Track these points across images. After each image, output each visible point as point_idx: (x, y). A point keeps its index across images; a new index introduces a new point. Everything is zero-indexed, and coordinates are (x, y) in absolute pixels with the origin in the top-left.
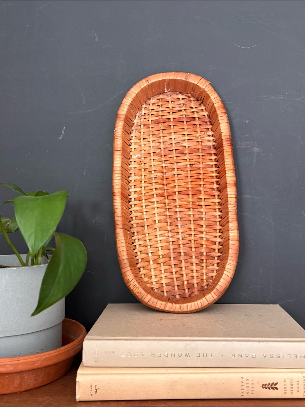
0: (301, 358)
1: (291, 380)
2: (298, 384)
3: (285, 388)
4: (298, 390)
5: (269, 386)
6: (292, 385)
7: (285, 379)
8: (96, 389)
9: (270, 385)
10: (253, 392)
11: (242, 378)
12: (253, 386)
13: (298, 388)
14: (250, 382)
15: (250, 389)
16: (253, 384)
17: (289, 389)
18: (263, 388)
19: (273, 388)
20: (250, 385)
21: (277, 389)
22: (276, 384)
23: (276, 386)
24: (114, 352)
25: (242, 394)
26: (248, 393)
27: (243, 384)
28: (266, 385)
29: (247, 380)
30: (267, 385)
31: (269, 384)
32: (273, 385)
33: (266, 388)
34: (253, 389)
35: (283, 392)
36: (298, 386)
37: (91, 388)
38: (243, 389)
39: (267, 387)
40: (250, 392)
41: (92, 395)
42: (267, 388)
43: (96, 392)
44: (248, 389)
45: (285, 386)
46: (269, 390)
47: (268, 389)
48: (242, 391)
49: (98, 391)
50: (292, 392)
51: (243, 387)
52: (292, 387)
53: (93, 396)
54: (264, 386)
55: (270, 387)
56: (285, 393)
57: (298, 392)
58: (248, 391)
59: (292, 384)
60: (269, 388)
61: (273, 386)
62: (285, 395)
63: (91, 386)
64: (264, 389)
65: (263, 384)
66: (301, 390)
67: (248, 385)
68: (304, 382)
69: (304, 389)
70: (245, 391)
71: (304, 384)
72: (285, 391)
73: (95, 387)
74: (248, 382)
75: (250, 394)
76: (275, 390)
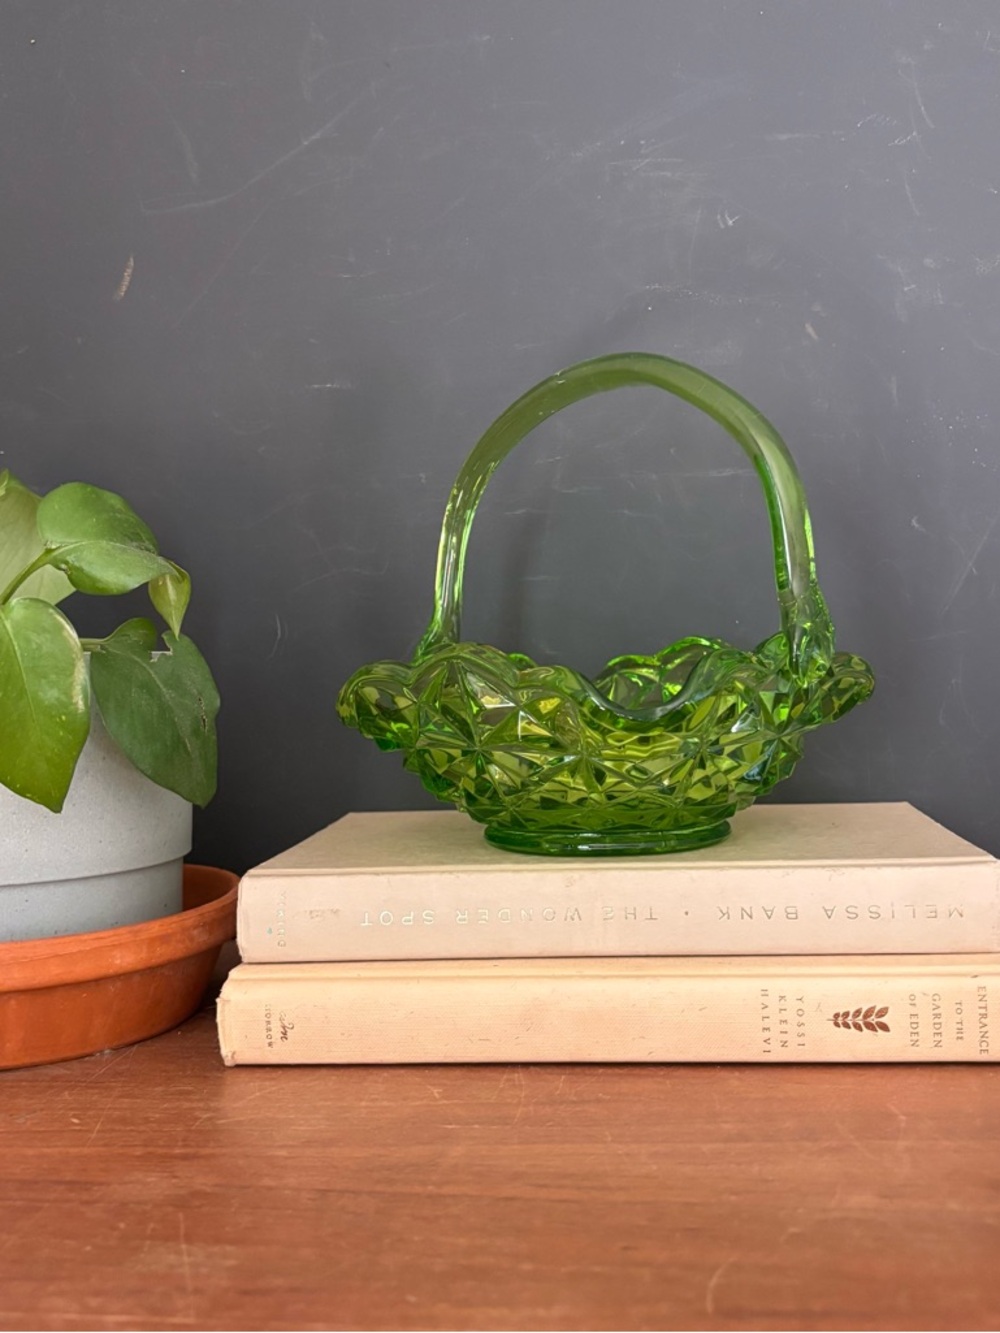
1: (936, 997)
2: (959, 1011)
3: (915, 1026)
4: (960, 1031)
5: (860, 1020)
6: (937, 1016)
7: (912, 997)
8: (284, 1027)
9: (861, 1017)
10: (801, 1040)
12: (802, 1020)
13: (959, 1026)
14: (792, 1005)
15: (792, 1027)
16: (800, 1012)
17: (926, 1030)
18: (837, 1025)
19: (870, 1026)
20: (790, 1015)
21: (885, 1027)
22: (883, 1012)
23: (882, 1020)
24: (336, 912)
25: (768, 1047)
26: (784, 1044)
27: (765, 1012)
28: (846, 1014)
29: (782, 998)
30: (850, 1017)
31: (858, 1013)
32: (873, 1017)
33: (847, 1026)
34: (801, 1030)
35: (908, 1040)
36: (958, 1018)
37: (268, 1022)
38: (768, 1029)
39: (850, 1023)
40: (792, 1038)
41: (270, 1044)
42: (852, 1026)
43: (285, 1034)
44: (784, 1027)
45: (914, 1020)
46: (857, 1032)
47: (853, 1029)
48: (767, 1034)
49: (290, 1033)
50: (938, 1038)
51: (767, 1023)
52: (937, 1020)
53: (275, 1049)
54: (841, 1020)
55: (861, 1023)
56: (915, 1044)
57: (961, 1038)
58: (784, 1037)
59: (936, 1011)
60: (858, 1027)
61: (872, 1020)
62: (914, 1048)
63: (269, 1015)
64: (842, 1028)
65: (835, 1012)
66: (972, 1034)
67: (784, 1015)
68: (982, 1004)
69: (984, 1029)
70: (774, 1034)
71: (983, 1011)
72: (915, 1037)
73: (282, 1019)
74: (783, 1004)
75: (792, 1045)
76: (880, 1032)
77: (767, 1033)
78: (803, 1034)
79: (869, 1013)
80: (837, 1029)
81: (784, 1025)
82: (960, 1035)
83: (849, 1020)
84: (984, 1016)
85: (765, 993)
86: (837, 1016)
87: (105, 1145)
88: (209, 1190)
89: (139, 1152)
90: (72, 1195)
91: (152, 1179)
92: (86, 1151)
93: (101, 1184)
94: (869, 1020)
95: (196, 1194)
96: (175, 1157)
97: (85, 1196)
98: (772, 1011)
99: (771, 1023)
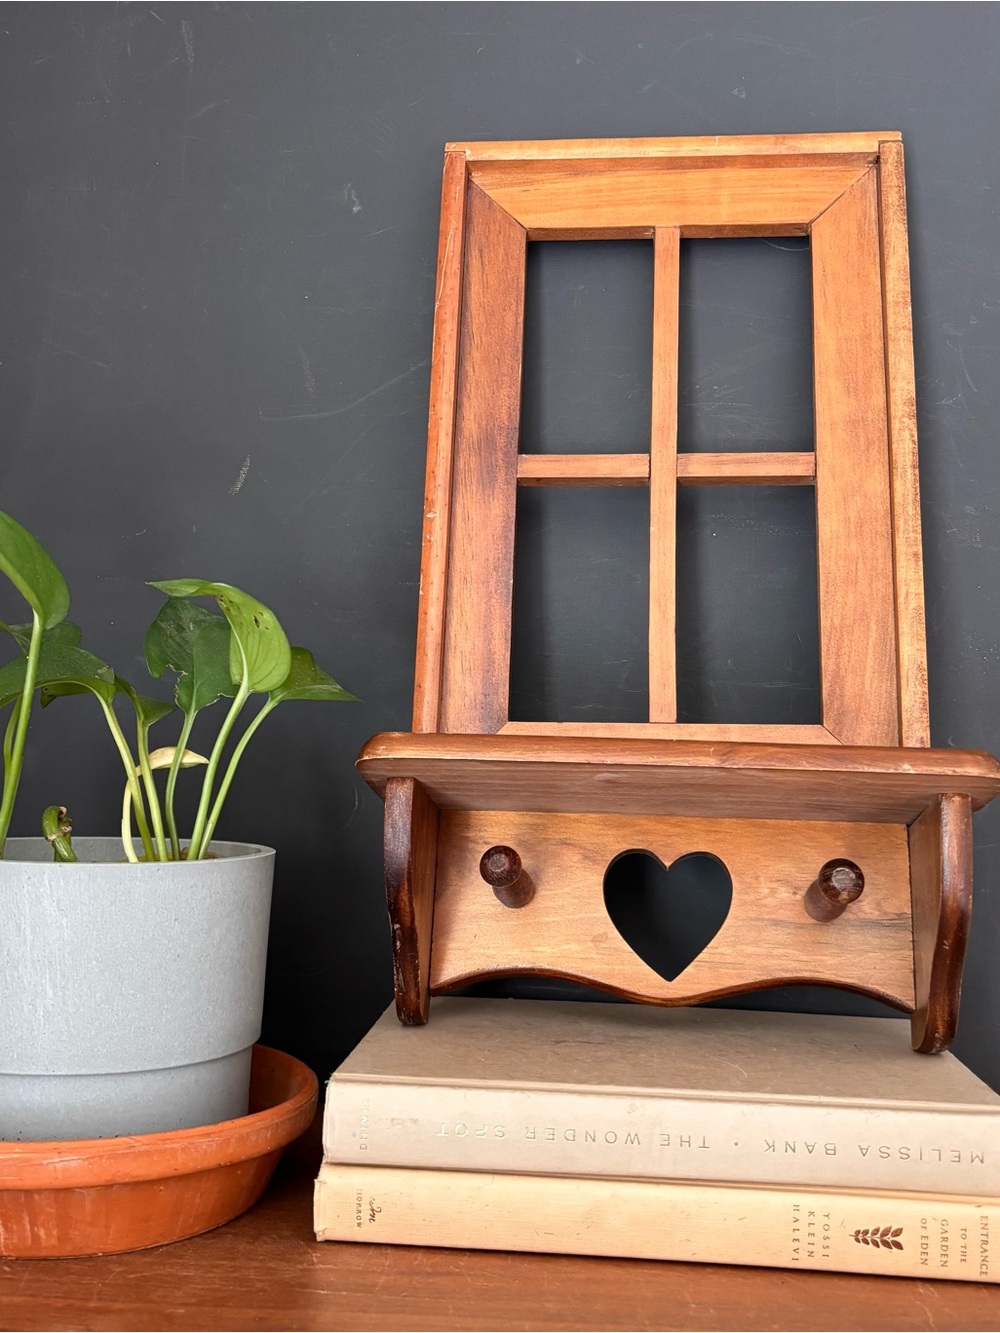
0: (972, 1161)
1: (944, 1223)
2: (964, 1237)
3: (925, 1246)
4: (964, 1254)
5: (877, 1238)
6: (945, 1239)
7: (924, 1221)
8: (373, 1210)
9: (878, 1235)
10: (826, 1252)
11: (797, 1208)
12: (827, 1234)
13: (964, 1250)
14: (819, 1220)
15: (818, 1240)
16: (826, 1227)
17: (935, 1251)
18: (858, 1240)
19: (886, 1244)
20: (818, 1229)
21: (899, 1246)
22: (898, 1232)
23: (897, 1239)
24: (414, 1120)
25: (796, 1256)
26: (811, 1254)
27: (797, 1225)
28: (866, 1232)
29: (811, 1214)
30: (869, 1235)
31: (876, 1231)
32: (889, 1236)
33: (866, 1242)
34: (826, 1243)
35: (918, 1258)
36: (962, 1242)
37: (359, 1205)
38: (798, 1240)
39: (869, 1239)
40: (818, 1250)
41: (359, 1225)
42: (870, 1242)
43: (373, 1216)
44: (812, 1239)
45: (924, 1241)
46: (875, 1248)
47: (871, 1245)
48: (796, 1245)
49: (377, 1215)
50: (944, 1259)
51: (797, 1235)
52: (944, 1243)
53: (363, 1227)
54: (861, 1237)
55: (878, 1240)
56: (924, 1262)
57: (965, 1260)
58: (811, 1248)
59: (944, 1235)
60: (876, 1244)
61: (888, 1239)
62: (923, 1267)
63: (359, 1199)
65: (856, 1229)
66: (974, 1256)
67: (812, 1229)
68: (984, 1232)
69: (985, 1254)
70: (803, 1245)
71: (985, 1238)
72: (924, 1257)
73: (371, 1203)
74: (812, 1219)
75: (818, 1255)
76: (895, 1250)
77: (796, 1243)
78: (828, 1247)
79: (886, 1232)
80: (857, 1244)
81: (811, 1238)
82: (963, 1258)
83: (869, 1237)
84: (986, 1242)
86: (858, 1232)
94: (885, 1238)
98: (802, 1225)
99: (802, 1235)
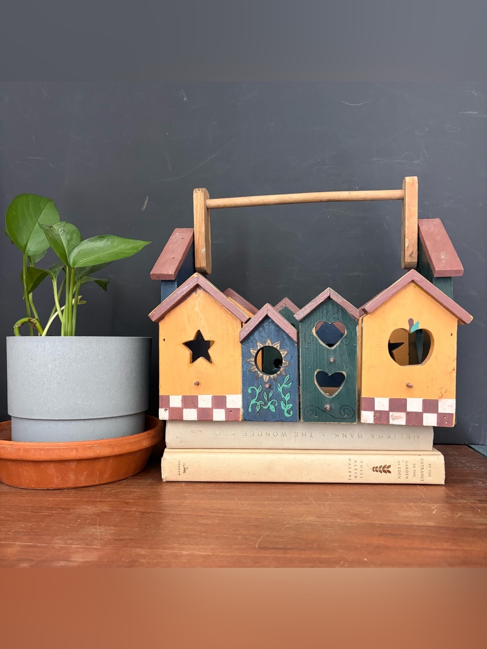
0: (414, 438)
1: (407, 462)
2: (414, 467)
3: (399, 471)
4: (414, 473)
5: (381, 469)
7: (399, 462)
8: (185, 468)
10: (361, 476)
12: (362, 469)
14: (359, 464)
15: (359, 472)
16: (362, 467)
17: (403, 473)
18: (374, 471)
19: (385, 472)
20: (358, 467)
21: (389, 472)
22: (389, 467)
23: (388, 469)
25: (350, 478)
26: (356, 477)
27: (350, 466)
28: (377, 467)
29: (355, 461)
31: (381, 467)
34: (362, 472)
35: (397, 476)
36: (414, 469)
37: (179, 467)
38: (350, 472)
40: (358, 475)
41: (179, 475)
42: (378, 471)
43: (185, 471)
44: (356, 471)
45: (399, 469)
48: (350, 474)
49: (187, 470)
50: (407, 476)
51: (350, 470)
52: (407, 470)
53: (181, 475)
54: (375, 469)
56: (399, 477)
57: (415, 476)
58: (356, 475)
59: (407, 467)
60: (381, 472)
61: (385, 469)
62: (399, 479)
63: (179, 464)
65: (373, 466)
66: (418, 474)
67: (356, 467)
68: (421, 464)
69: (422, 473)
70: (353, 474)
71: (422, 467)
72: (399, 475)
73: (184, 466)
74: (356, 464)
75: (358, 478)
78: (362, 474)
79: (385, 467)
80: (374, 472)
83: (378, 469)
84: (423, 469)
85: (350, 460)
86: (374, 468)
87: (75, 497)
88: (107, 511)
89: (85, 500)
90: (64, 512)
91: (89, 507)
92: (68, 499)
93: (73, 509)
94: (384, 469)
95: (103, 512)
96: (97, 501)
97: (68, 512)
98: (352, 466)
99: (352, 470)
